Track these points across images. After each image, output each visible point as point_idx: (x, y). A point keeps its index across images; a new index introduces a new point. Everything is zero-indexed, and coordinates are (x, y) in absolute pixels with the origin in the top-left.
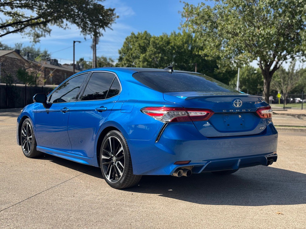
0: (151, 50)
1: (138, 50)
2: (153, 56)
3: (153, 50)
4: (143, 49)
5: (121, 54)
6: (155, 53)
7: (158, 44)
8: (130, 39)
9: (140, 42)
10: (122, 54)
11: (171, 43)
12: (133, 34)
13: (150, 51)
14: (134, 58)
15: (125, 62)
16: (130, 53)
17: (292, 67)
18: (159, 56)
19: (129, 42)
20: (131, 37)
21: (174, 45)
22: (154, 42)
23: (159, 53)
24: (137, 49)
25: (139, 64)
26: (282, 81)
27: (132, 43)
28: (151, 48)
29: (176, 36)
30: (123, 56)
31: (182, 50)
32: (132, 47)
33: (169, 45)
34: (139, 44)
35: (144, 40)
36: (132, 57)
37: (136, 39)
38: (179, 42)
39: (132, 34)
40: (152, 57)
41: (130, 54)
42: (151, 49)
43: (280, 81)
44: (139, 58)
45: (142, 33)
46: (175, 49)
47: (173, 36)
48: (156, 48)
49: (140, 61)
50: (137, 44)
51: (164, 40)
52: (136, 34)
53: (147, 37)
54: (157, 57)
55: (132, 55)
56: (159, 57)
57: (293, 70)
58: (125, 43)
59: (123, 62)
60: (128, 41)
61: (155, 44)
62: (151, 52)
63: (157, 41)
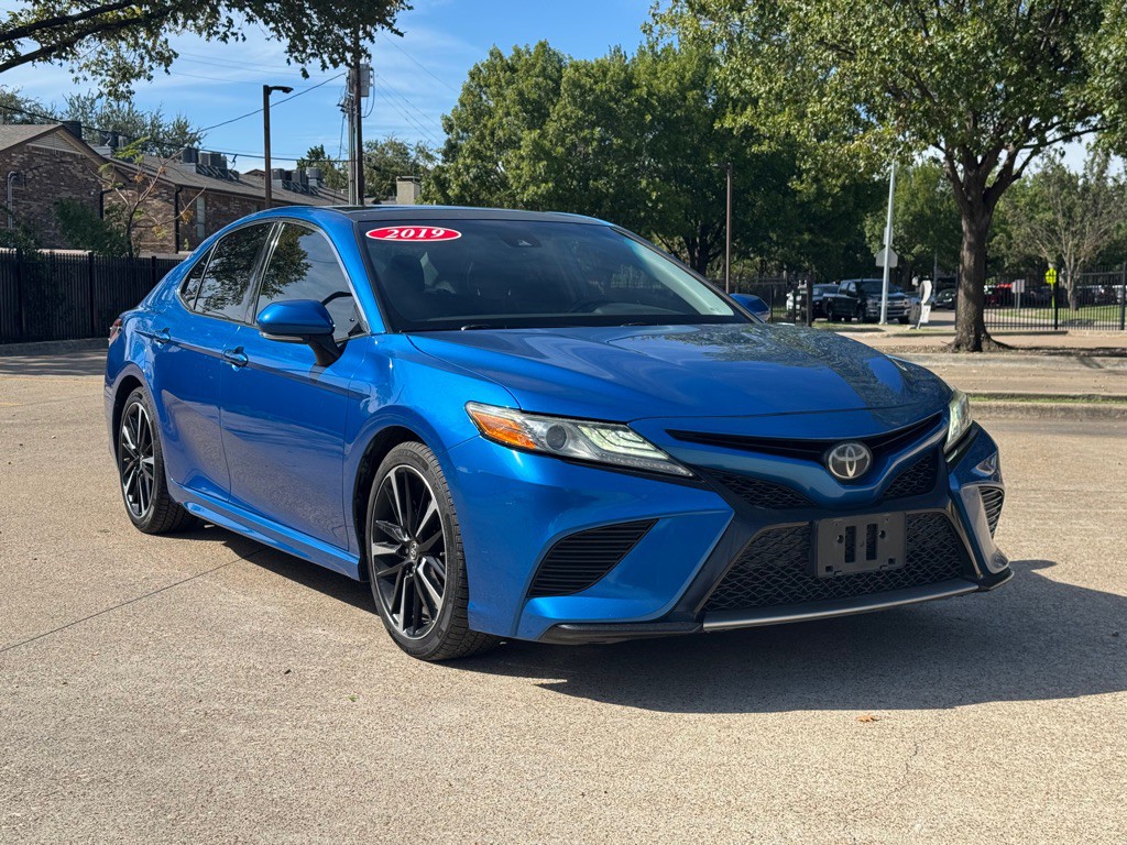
0: (565, 115)
1: (516, 115)
2: (570, 138)
3: (572, 112)
4: (536, 113)
5: (454, 132)
6: (579, 126)
7: (591, 90)
8: (485, 72)
9: (522, 85)
10: (458, 133)
11: (637, 86)
12: (496, 54)
13: (559, 119)
14: (502, 146)
15: (468, 161)
16: (485, 126)
17: (1096, 170)
18: (593, 134)
19: (481, 87)
20: (491, 67)
21: (650, 94)
22: (576, 84)
23: (593, 125)
24: (512, 111)
25: (518, 168)
26: (1061, 221)
27: (494, 89)
28: (564, 107)
29: (656, 58)
30: (462, 138)
31: (679, 113)
32: (492, 104)
33: (631, 96)
34: (521, 93)
35: (537, 76)
36: (492, 141)
37: (508, 73)
38: (666, 82)
39: (492, 54)
40: (567, 141)
41: (487, 132)
42: (563, 109)
43: (1055, 222)
44: (519, 148)
45: (528, 52)
46: (654, 108)
47: (649, 59)
48: (582, 107)
49: (522, 158)
50: (510, 93)
51: (613, 76)
52: (508, 55)
53: (548, 64)
54: (586, 141)
55: (492, 134)
56: (593, 139)
57: (1101, 177)
58: (468, 90)
59: (461, 160)
60: (479, 80)
61: (577, 93)
62: (564, 120)
63: (587, 81)
